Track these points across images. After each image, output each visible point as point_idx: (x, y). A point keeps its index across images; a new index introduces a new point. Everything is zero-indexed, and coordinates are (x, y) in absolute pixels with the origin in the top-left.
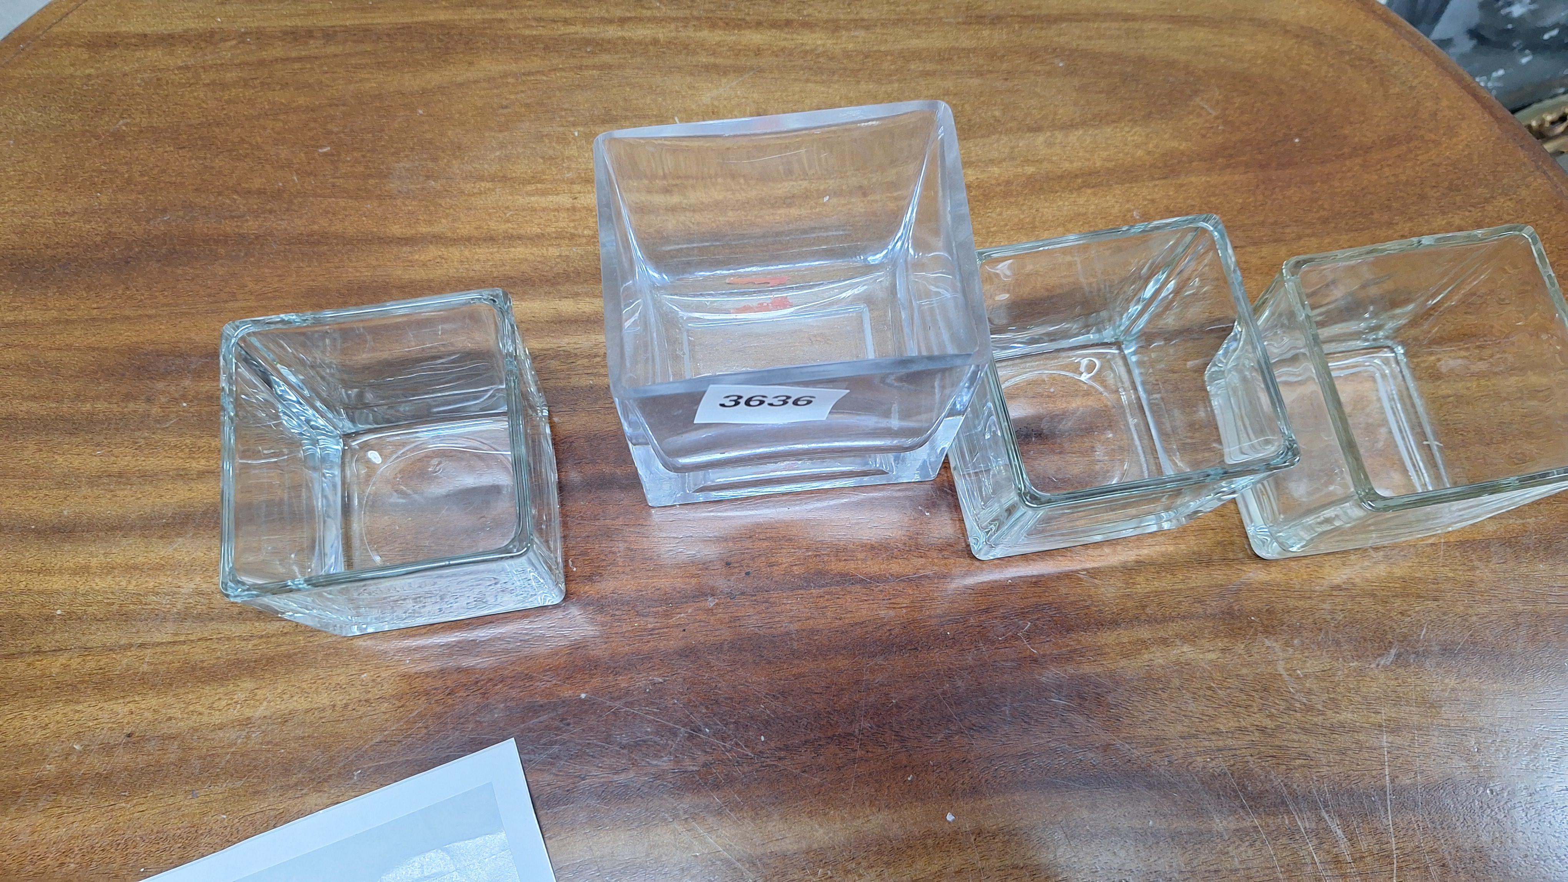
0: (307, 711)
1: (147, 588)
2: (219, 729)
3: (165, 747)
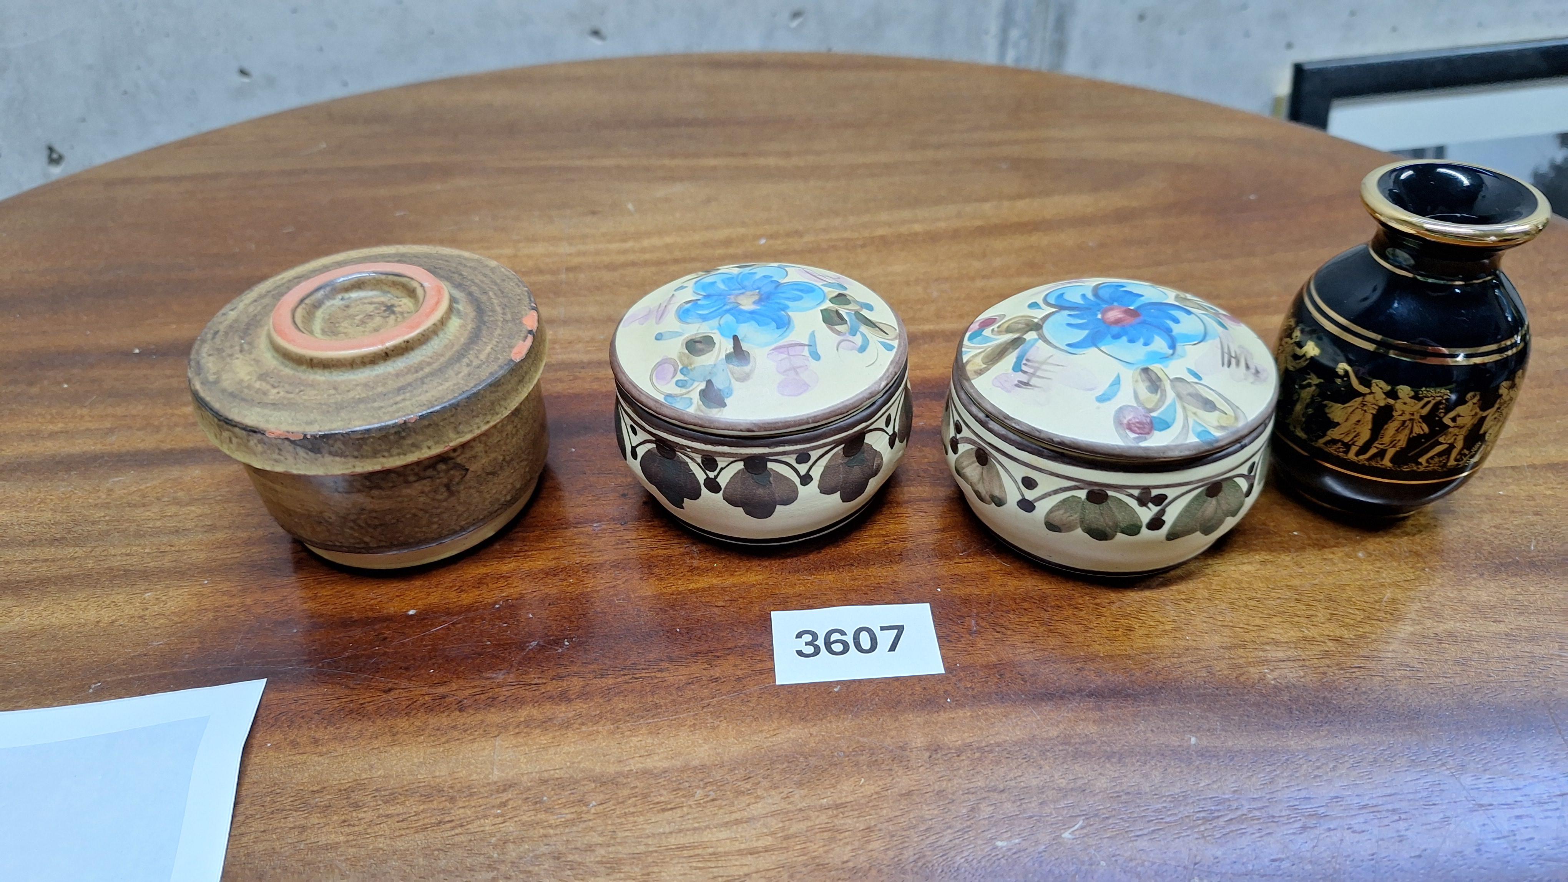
0: (63, 627)
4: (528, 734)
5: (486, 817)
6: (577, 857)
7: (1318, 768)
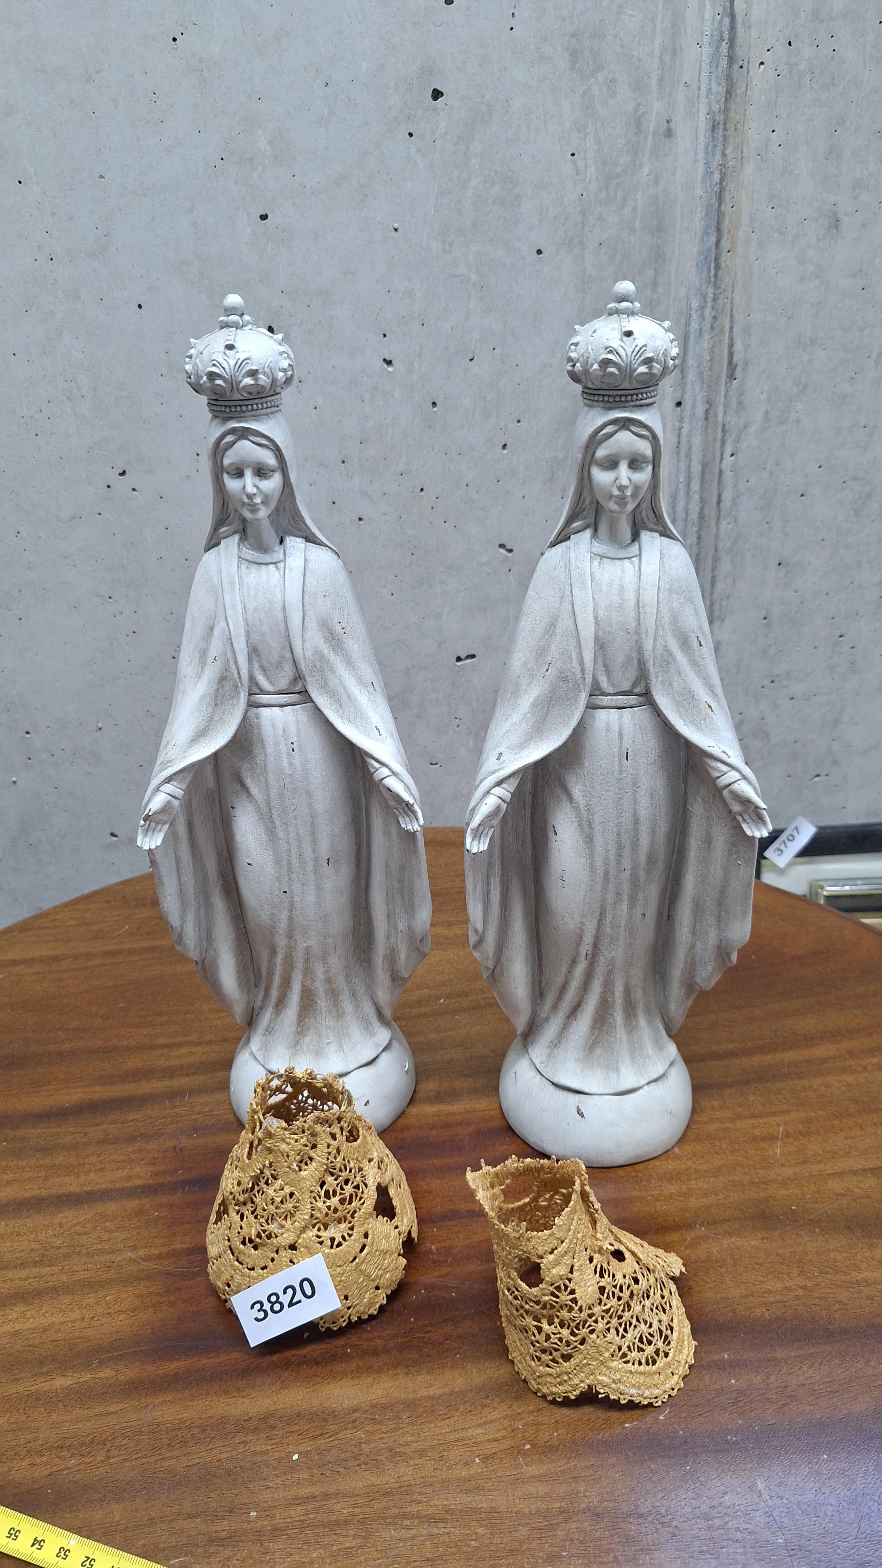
4: (359, 1377)
5: (346, 1429)
6: (401, 1449)
7: (792, 1368)
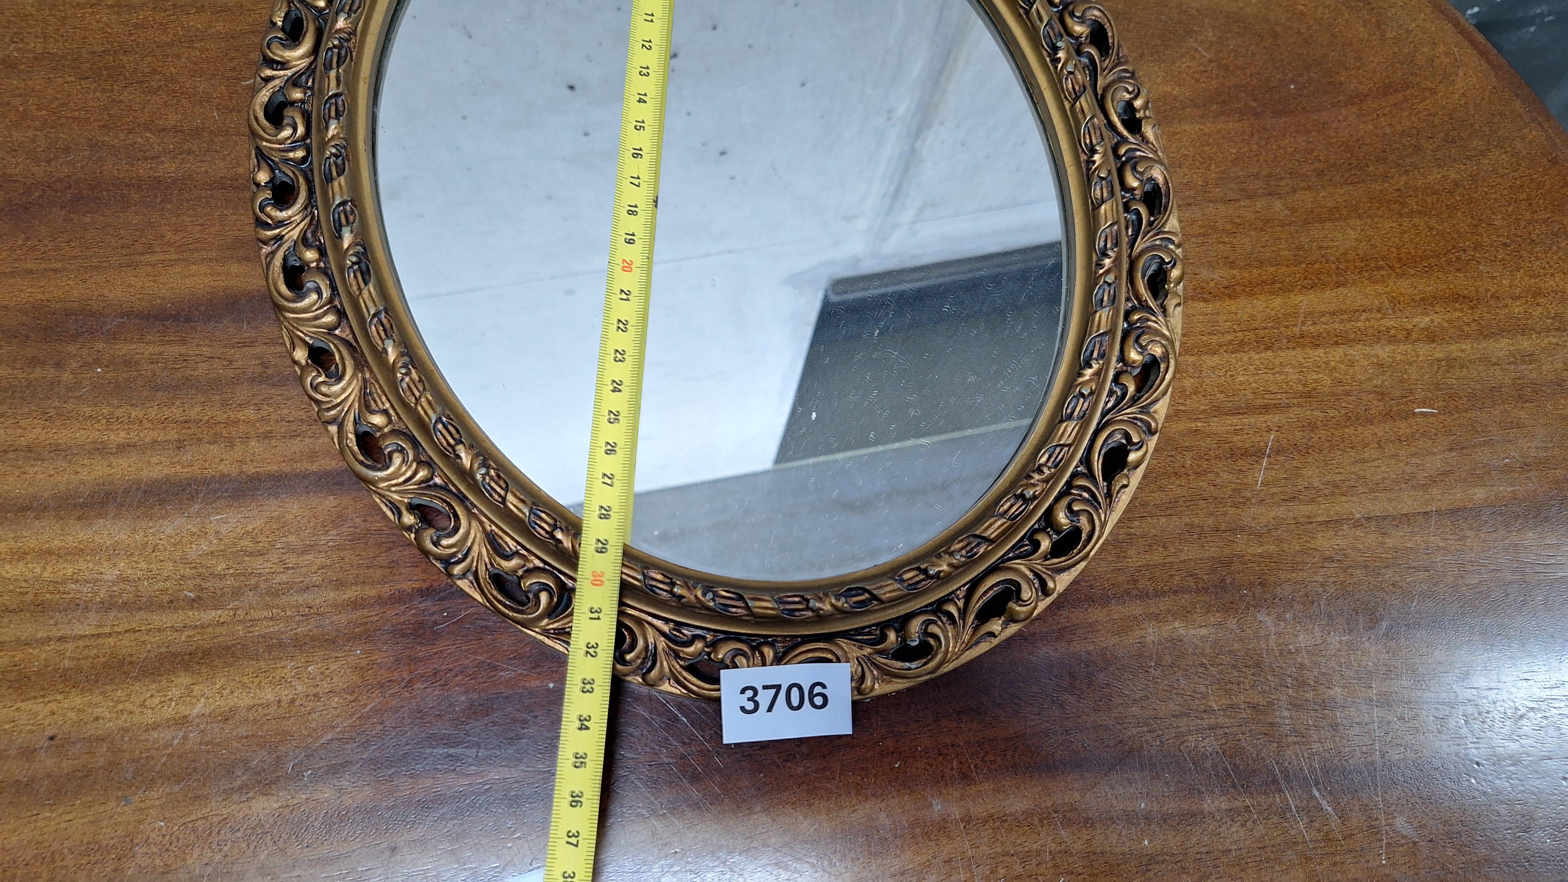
0: (249, 709)
1: (64, 575)
2: (153, 729)
3: (92, 750)
